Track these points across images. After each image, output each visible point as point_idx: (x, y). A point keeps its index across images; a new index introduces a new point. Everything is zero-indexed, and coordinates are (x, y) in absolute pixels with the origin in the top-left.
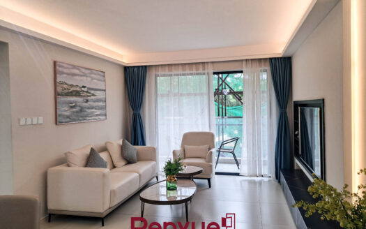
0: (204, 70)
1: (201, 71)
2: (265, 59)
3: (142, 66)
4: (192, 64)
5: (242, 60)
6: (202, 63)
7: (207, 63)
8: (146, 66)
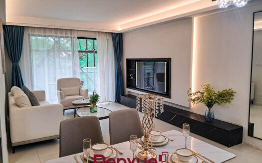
0: (71, 34)
1: (69, 35)
2: (109, 33)
3: (21, 26)
4: (62, 29)
5: (96, 32)
6: (70, 30)
7: (74, 30)
8: (24, 27)
